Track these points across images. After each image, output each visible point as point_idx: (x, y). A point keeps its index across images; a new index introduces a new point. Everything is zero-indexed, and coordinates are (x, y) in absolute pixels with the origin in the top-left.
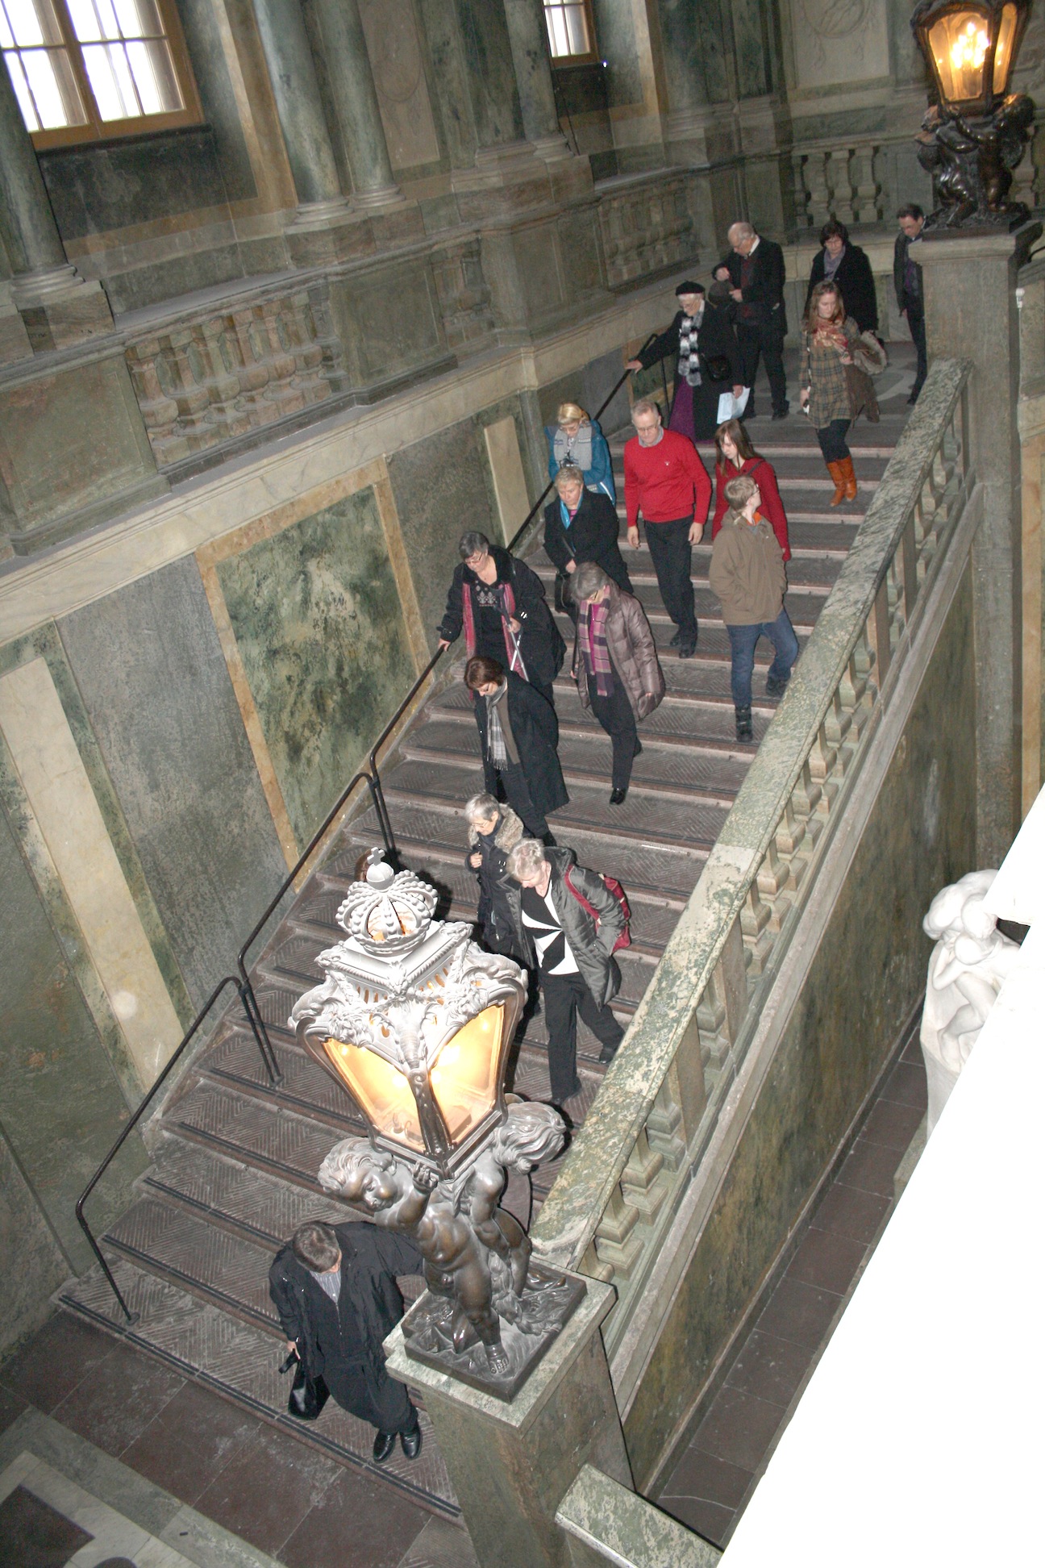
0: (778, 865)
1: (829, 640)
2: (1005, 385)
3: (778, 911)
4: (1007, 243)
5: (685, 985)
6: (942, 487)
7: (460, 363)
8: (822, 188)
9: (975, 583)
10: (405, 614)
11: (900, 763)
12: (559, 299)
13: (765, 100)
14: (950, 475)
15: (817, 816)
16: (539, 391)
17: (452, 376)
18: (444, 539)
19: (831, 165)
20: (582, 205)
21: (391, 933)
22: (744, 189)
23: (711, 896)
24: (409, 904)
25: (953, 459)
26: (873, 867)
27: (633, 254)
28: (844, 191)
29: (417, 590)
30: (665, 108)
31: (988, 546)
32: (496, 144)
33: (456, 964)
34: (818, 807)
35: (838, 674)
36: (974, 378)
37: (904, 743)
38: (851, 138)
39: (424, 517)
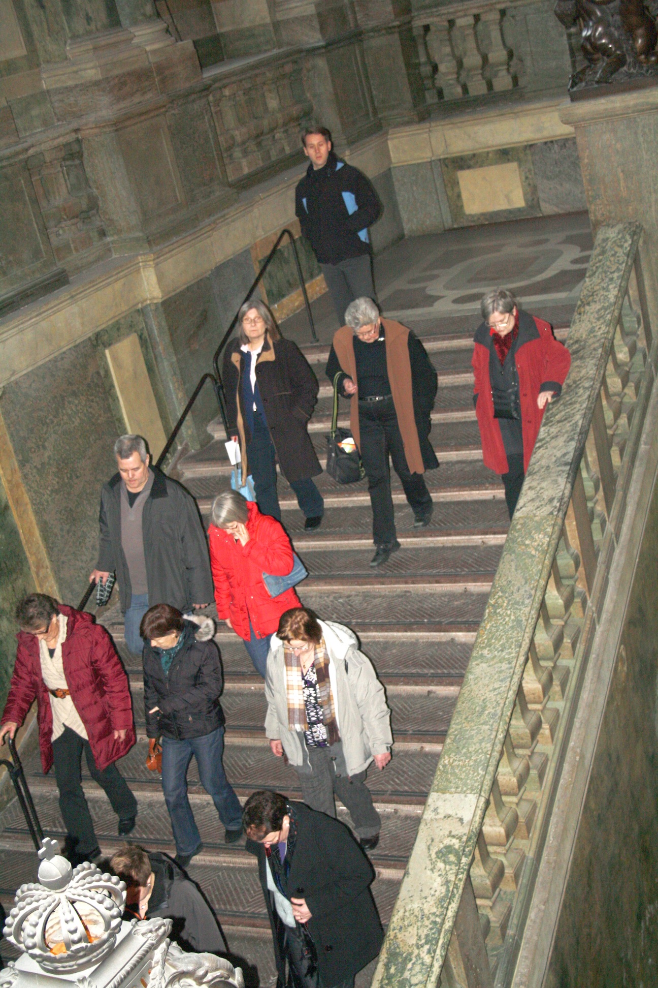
0: (505, 810)
1: (527, 546)
3: (511, 865)
5: (417, 968)
6: (625, 364)
7: (71, 278)
8: (450, 58)
10: (33, 569)
11: (622, 676)
12: (177, 200)
14: (633, 351)
15: (539, 748)
16: (164, 303)
17: (63, 293)
18: (71, 478)
19: (456, 33)
20: (190, 94)
21: (74, 942)
22: (364, 65)
23: (434, 856)
24: (94, 903)
25: (634, 333)
26: (609, 801)
27: (252, 146)
28: (473, 60)
29: (45, 539)
32: (89, 33)
33: (156, 971)
34: (539, 737)
35: (542, 582)
36: (645, 242)
37: (624, 654)
38: (476, 3)
39: (46, 454)
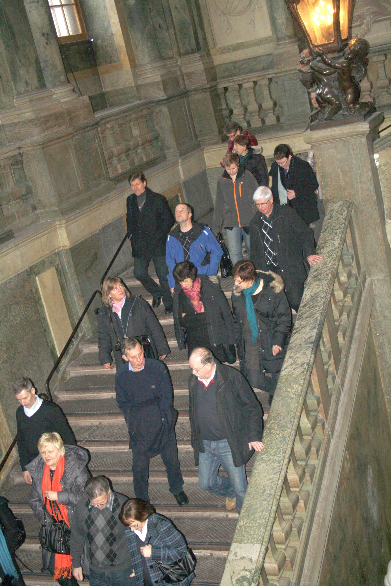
0: (277, 553)
1: (288, 392)
2: (376, 214)
4: (364, 127)
6: (345, 283)
7: (15, 235)
8: (239, 106)
9: (376, 343)
11: (347, 471)
12: (78, 188)
13: (197, 55)
14: (349, 275)
15: (298, 514)
16: (71, 249)
17: (11, 243)
18: (14, 354)
19: (243, 92)
20: (87, 127)
22: (190, 111)
23: (234, 583)
25: (350, 265)
26: (341, 547)
27: (123, 156)
28: (253, 107)
30: (134, 65)
31: (381, 319)
32: (27, 92)
34: (297, 508)
35: (298, 414)
36: (355, 212)
37: (348, 456)
38: (254, 74)
